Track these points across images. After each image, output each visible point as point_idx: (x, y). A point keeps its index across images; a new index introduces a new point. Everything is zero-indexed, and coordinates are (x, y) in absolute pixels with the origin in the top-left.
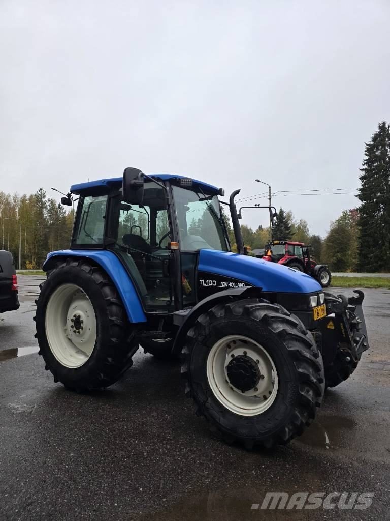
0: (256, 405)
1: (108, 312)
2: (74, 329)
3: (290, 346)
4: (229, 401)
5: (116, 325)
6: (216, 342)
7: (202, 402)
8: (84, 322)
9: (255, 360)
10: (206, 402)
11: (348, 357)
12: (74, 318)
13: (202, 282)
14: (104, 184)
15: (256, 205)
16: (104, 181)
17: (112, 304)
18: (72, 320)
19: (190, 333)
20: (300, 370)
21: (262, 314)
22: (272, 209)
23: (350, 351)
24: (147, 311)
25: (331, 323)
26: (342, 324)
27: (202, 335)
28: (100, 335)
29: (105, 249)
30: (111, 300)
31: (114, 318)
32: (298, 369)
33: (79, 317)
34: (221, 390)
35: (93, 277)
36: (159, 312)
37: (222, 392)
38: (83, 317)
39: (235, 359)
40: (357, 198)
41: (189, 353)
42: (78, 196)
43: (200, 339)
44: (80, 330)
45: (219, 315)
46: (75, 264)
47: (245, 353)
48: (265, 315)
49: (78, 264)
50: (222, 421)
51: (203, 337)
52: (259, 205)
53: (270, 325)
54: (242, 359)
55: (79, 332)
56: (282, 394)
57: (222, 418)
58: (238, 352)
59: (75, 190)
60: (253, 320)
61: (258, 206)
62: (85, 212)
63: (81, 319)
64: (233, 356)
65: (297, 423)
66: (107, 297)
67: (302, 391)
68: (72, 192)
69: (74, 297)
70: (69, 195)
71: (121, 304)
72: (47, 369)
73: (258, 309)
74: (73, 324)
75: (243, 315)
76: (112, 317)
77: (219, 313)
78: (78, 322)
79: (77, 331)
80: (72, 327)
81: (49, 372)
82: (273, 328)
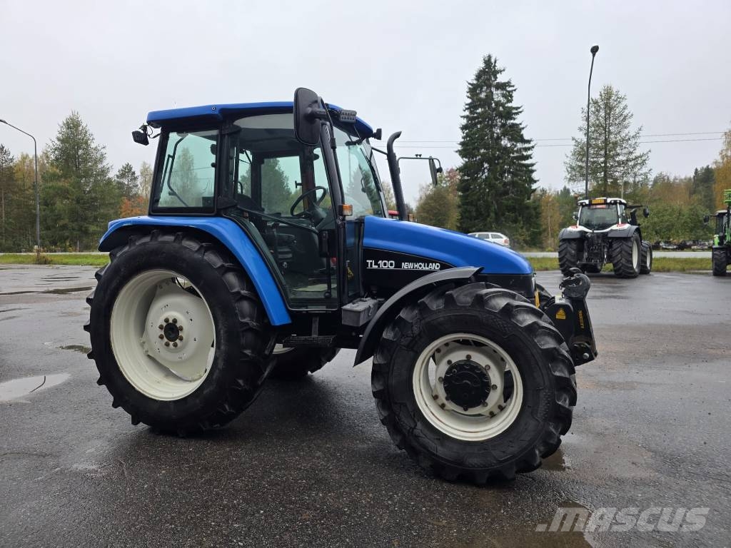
0: (486, 425)
1: (237, 311)
2: (165, 340)
3: (542, 343)
4: (446, 425)
5: (251, 330)
6: (429, 344)
7: (408, 428)
8: (184, 328)
9: (484, 366)
10: (415, 428)
11: (586, 354)
12: (164, 324)
13: (371, 263)
14: (217, 113)
15: (417, 155)
16: (216, 107)
17: (243, 298)
18: (161, 327)
19: (388, 335)
20: (557, 374)
21: (502, 303)
22: (436, 161)
23: (588, 346)
24: (292, 307)
25: (561, 312)
26: (580, 312)
27: (407, 337)
28: (222, 347)
29: (218, 215)
30: (242, 292)
31: (246, 320)
32: (554, 372)
33: (175, 321)
34: (432, 409)
35: (205, 258)
36: (311, 309)
37: (434, 413)
38: (182, 321)
39: (453, 367)
40: (457, 154)
41: (385, 362)
42: (158, 131)
43: (404, 341)
44: (178, 341)
45: (435, 307)
46: (170, 238)
47: (469, 357)
48: (508, 304)
49: (175, 240)
50: (441, 451)
51: (409, 339)
52: (420, 155)
53: (514, 316)
54: (467, 365)
55: (175, 345)
56: (529, 406)
57: (439, 448)
58: (458, 356)
59: (155, 120)
60: (490, 312)
61: (418, 157)
62: (169, 156)
63: (178, 325)
64: (449, 362)
65: (551, 442)
66: (234, 288)
67: (559, 400)
68: (150, 122)
69: (159, 290)
70: (144, 128)
71: (255, 298)
72: (115, 405)
73: (494, 297)
74: (163, 333)
75: (473, 305)
76: (244, 318)
77: (435, 304)
78: (172, 331)
79: (171, 343)
80: (161, 337)
81: (120, 409)
82: (518, 321)
